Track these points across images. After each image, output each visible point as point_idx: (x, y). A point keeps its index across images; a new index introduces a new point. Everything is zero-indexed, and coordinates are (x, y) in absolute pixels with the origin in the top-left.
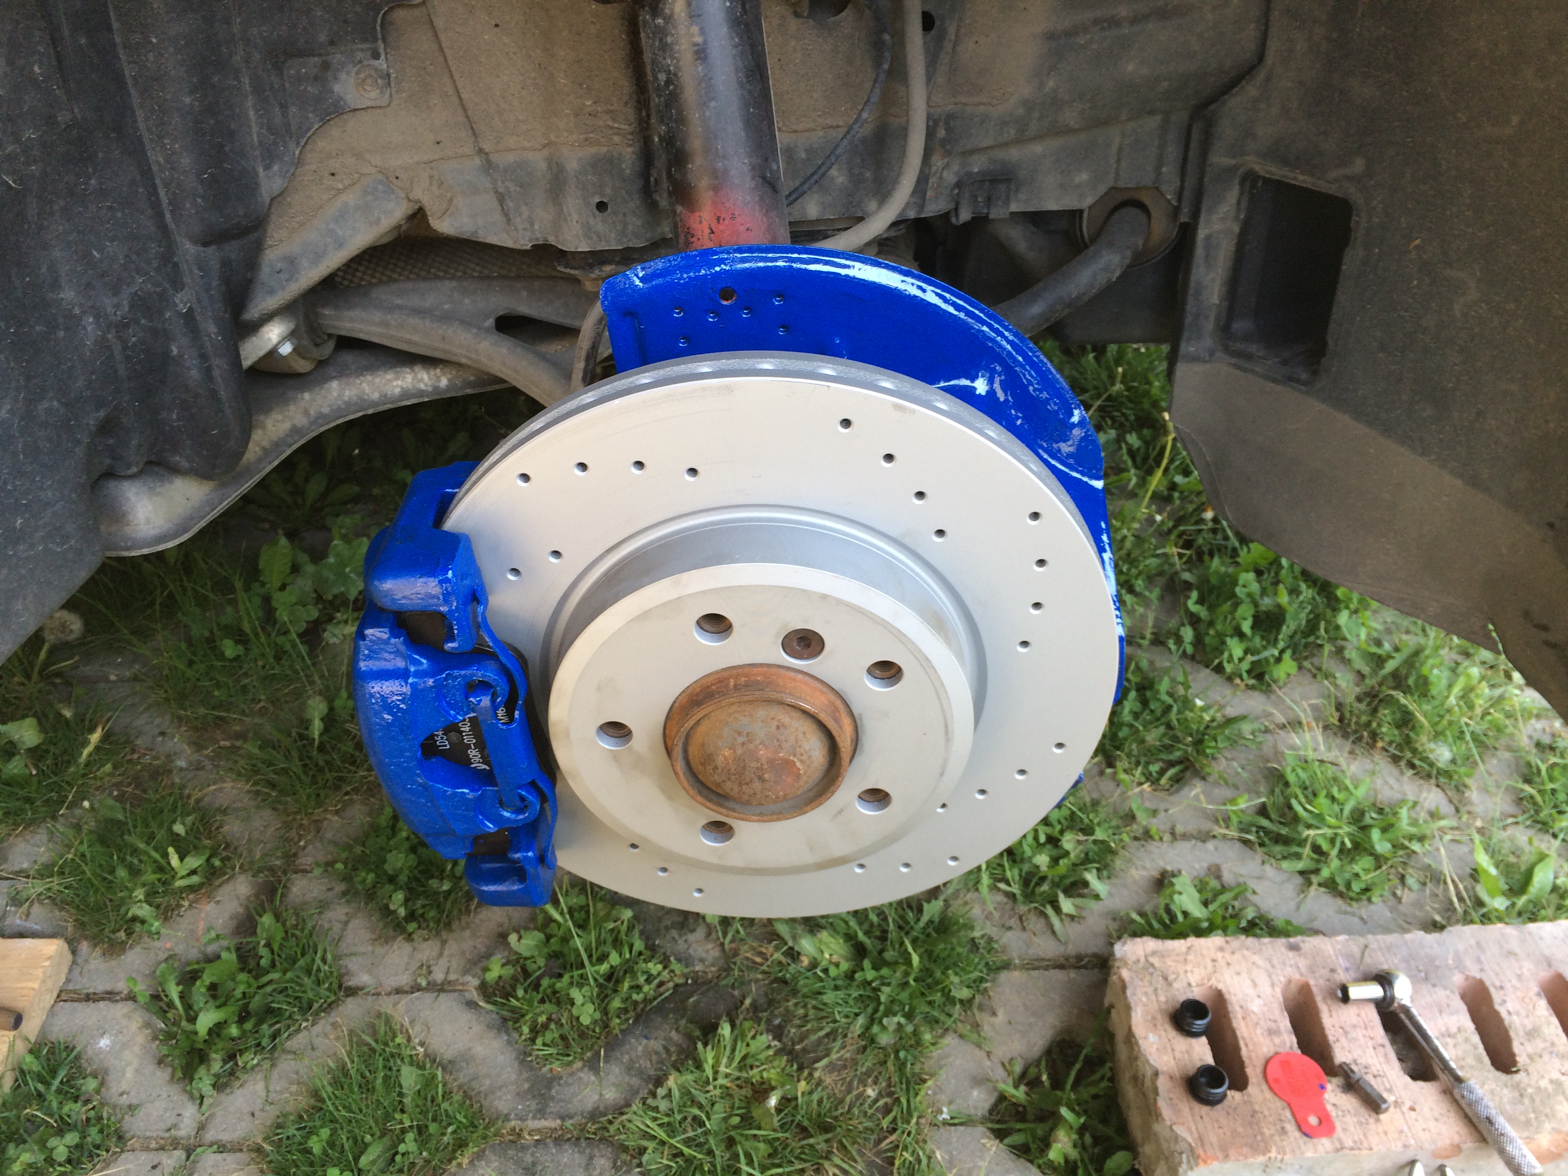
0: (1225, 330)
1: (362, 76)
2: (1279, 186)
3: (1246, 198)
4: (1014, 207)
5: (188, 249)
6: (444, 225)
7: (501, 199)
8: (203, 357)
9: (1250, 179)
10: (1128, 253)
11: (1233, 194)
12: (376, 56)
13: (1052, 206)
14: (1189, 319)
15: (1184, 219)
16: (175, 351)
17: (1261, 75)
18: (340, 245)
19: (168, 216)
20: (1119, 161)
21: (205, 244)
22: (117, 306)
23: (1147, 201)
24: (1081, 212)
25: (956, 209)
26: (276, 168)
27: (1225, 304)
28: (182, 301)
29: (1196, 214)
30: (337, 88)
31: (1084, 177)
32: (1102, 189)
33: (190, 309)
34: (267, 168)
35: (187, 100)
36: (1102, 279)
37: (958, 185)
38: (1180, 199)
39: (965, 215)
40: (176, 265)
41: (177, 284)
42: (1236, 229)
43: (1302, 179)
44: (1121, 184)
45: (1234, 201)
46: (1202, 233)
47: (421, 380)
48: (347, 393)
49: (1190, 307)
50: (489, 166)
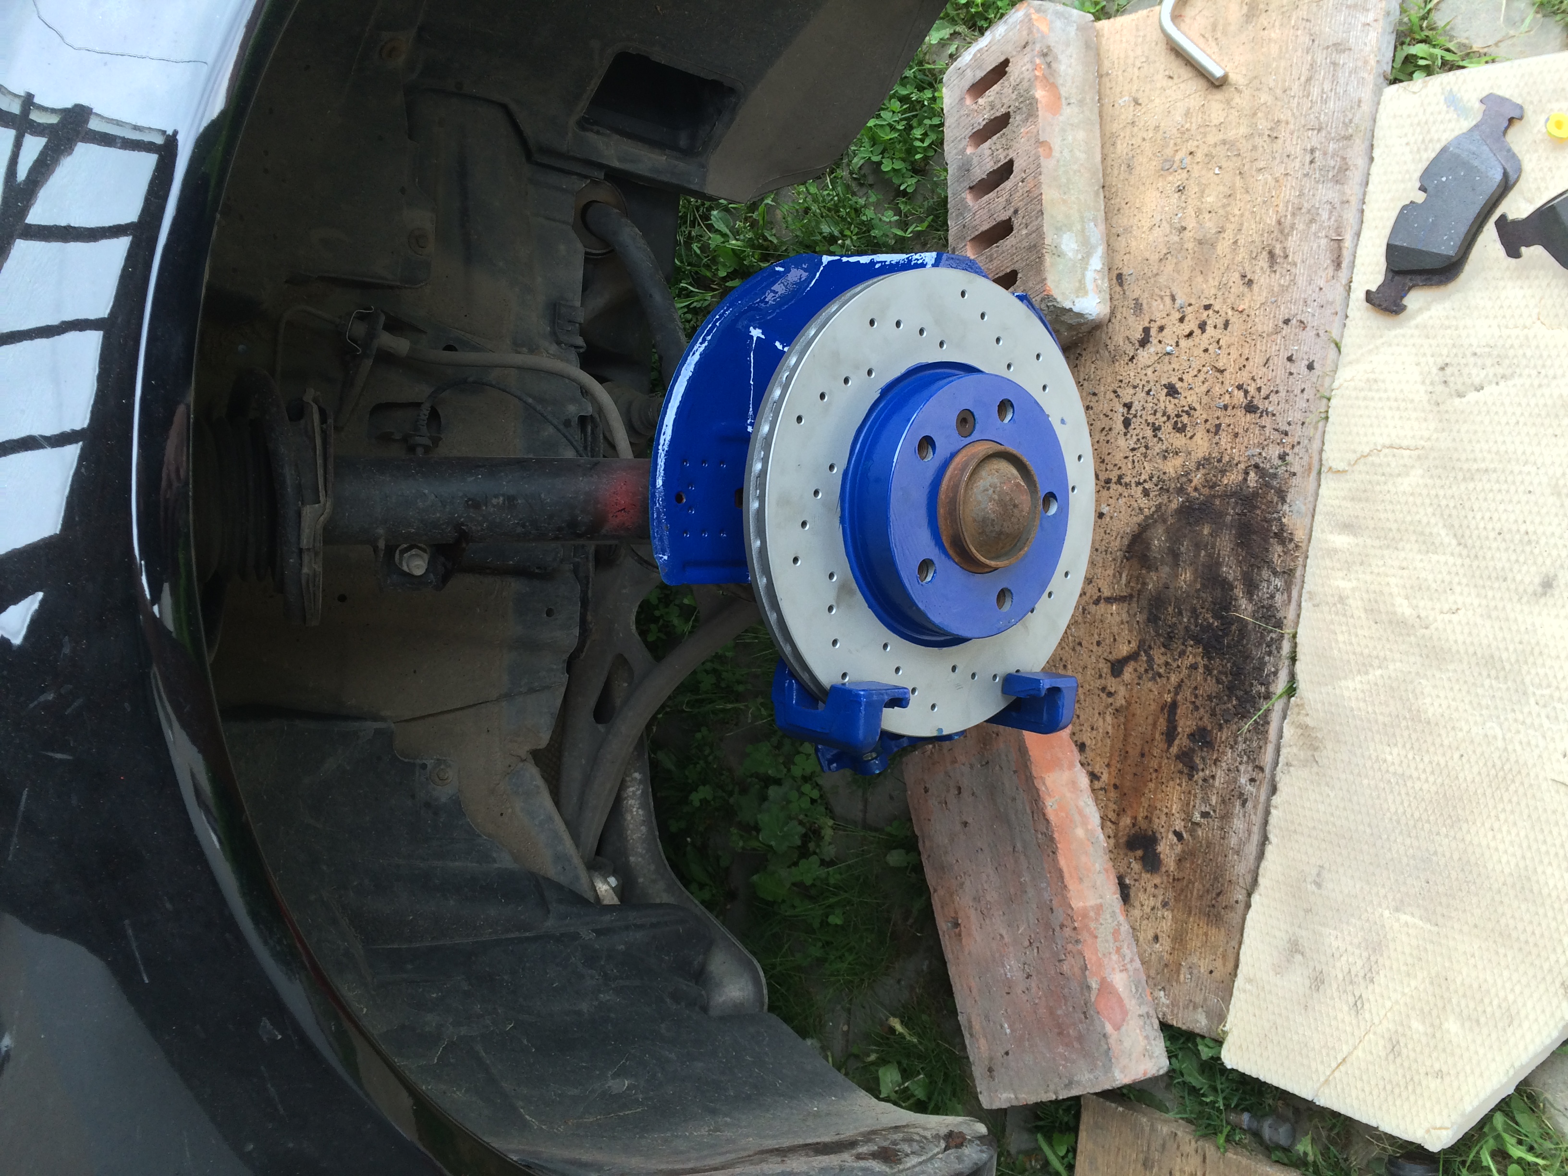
0: (688, 153)
1: (437, 780)
2: (597, 101)
3: (595, 128)
4: (578, 304)
5: (550, 924)
6: (544, 739)
7: (532, 691)
8: (627, 928)
9: (584, 124)
10: (623, 220)
11: (591, 136)
12: (424, 767)
13: (580, 275)
14: (675, 181)
15: (601, 175)
16: (622, 947)
17: (513, 107)
18: (550, 819)
19: (527, 934)
20: (554, 220)
21: (549, 911)
22: (592, 977)
23: (585, 202)
24: (586, 253)
25: (576, 347)
26: (495, 855)
27: (667, 151)
28: (588, 935)
29: (600, 166)
30: (443, 800)
31: (562, 247)
32: (573, 235)
33: (593, 931)
34: (495, 861)
35: (452, 902)
36: (642, 242)
37: (559, 343)
38: (586, 177)
39: (580, 341)
40: (562, 935)
41: (575, 936)
42: (616, 137)
43: (594, 85)
44: (571, 220)
45: (596, 137)
46: (616, 164)
47: (634, 792)
48: (640, 850)
49: (665, 178)
50: (508, 696)
